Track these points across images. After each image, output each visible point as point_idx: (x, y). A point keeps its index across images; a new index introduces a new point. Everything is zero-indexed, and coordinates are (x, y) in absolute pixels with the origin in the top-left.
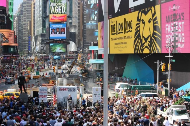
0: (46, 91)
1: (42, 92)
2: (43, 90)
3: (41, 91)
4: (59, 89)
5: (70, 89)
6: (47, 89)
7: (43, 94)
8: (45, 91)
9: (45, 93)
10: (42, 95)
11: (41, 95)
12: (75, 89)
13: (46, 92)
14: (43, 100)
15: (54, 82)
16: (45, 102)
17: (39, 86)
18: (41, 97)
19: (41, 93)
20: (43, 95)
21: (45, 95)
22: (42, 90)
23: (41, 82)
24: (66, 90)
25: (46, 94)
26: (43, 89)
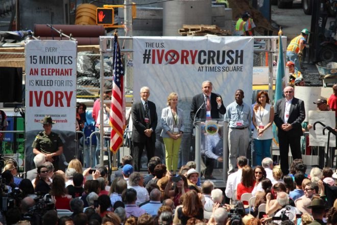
0: (68, 67)
1: (44, 72)
2: (52, 60)
3: (39, 66)
4: (146, 57)
5: (212, 57)
6: (73, 54)
7: (50, 83)
8: (59, 67)
9: (64, 78)
10: (45, 89)
11: (38, 89)
12: (240, 56)
13: (67, 72)
14: (49, 121)
15: (108, 13)
16: (63, 134)
17: (17, 39)
18: (38, 99)
19: (39, 77)
20: (53, 89)
21: (62, 89)
22: (43, 60)
23: (26, 14)
24: (184, 59)
25: (69, 83)
26: (51, 54)
